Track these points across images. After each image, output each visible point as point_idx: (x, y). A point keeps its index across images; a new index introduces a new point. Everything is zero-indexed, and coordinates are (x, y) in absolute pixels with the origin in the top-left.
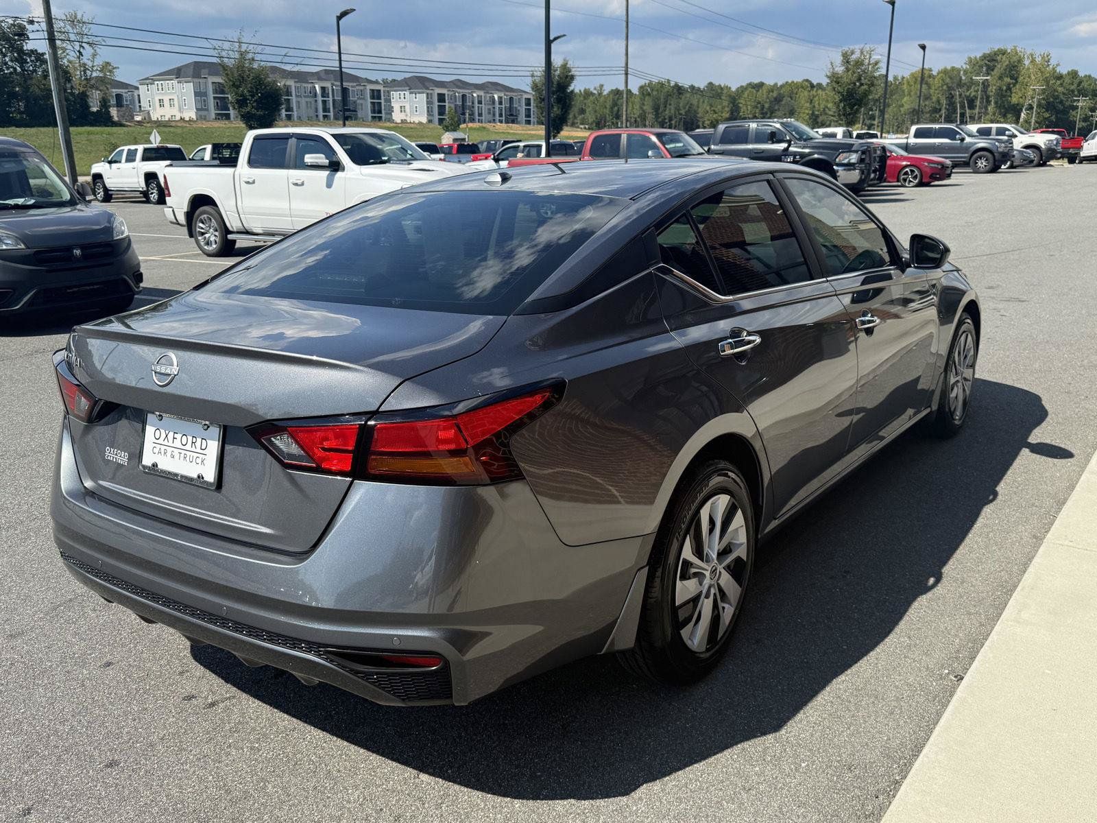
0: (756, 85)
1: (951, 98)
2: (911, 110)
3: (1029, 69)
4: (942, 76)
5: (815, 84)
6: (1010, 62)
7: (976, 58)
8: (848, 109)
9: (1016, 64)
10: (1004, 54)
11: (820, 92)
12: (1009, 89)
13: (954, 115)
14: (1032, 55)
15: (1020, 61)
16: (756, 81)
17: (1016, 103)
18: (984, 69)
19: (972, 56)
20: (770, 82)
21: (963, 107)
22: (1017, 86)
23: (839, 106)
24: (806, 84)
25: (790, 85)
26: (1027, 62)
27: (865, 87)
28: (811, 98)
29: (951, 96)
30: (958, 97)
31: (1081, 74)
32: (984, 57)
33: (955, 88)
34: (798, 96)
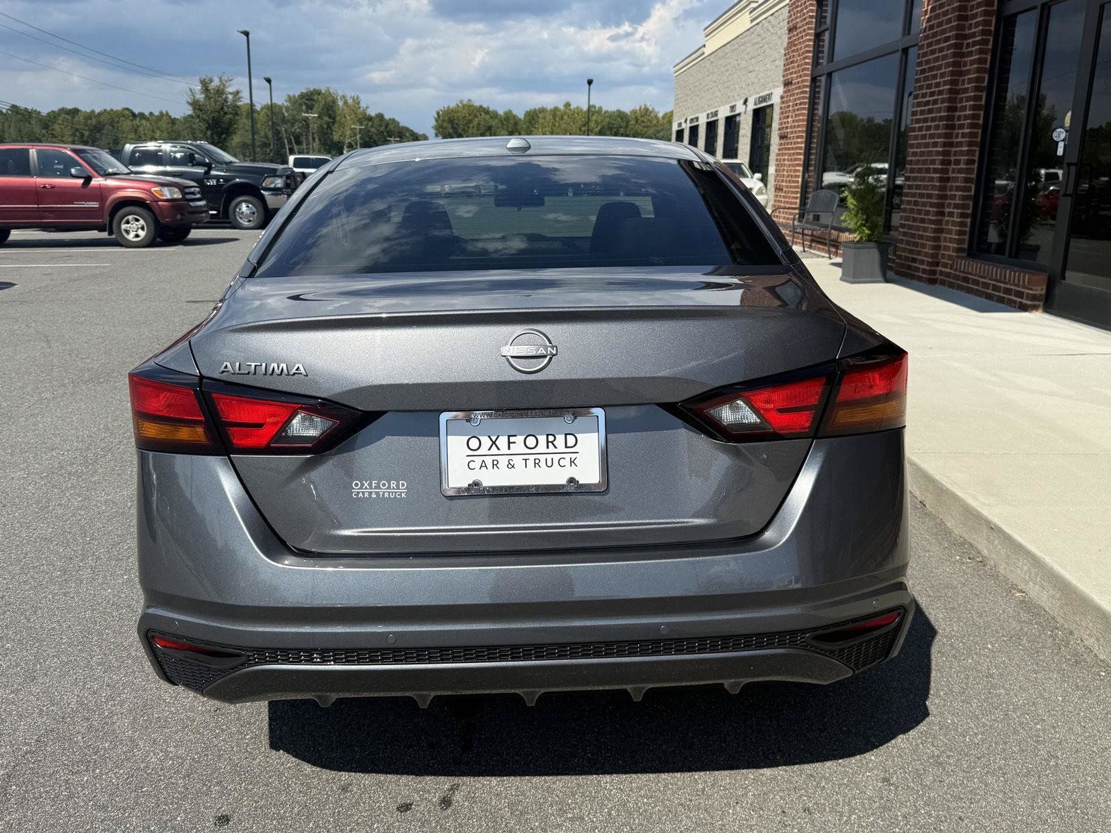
0: (70, 110)
1: (277, 133)
2: (242, 144)
3: (343, 110)
4: (266, 112)
5: (137, 113)
6: (325, 102)
7: (294, 96)
8: (216, 137)
9: (331, 104)
10: (319, 94)
11: (144, 122)
12: (329, 127)
13: (284, 150)
14: (344, 97)
15: (334, 101)
16: (70, 106)
17: (338, 140)
18: (304, 107)
19: (291, 94)
20: (85, 108)
21: (290, 142)
22: (336, 126)
23: (205, 133)
24: (128, 112)
25: (109, 113)
26: (340, 103)
27: (229, 116)
28: (136, 127)
29: (277, 132)
30: (284, 133)
31: (387, 117)
32: (302, 96)
33: (280, 124)
34: (119, 125)
